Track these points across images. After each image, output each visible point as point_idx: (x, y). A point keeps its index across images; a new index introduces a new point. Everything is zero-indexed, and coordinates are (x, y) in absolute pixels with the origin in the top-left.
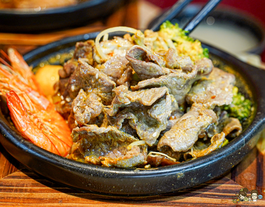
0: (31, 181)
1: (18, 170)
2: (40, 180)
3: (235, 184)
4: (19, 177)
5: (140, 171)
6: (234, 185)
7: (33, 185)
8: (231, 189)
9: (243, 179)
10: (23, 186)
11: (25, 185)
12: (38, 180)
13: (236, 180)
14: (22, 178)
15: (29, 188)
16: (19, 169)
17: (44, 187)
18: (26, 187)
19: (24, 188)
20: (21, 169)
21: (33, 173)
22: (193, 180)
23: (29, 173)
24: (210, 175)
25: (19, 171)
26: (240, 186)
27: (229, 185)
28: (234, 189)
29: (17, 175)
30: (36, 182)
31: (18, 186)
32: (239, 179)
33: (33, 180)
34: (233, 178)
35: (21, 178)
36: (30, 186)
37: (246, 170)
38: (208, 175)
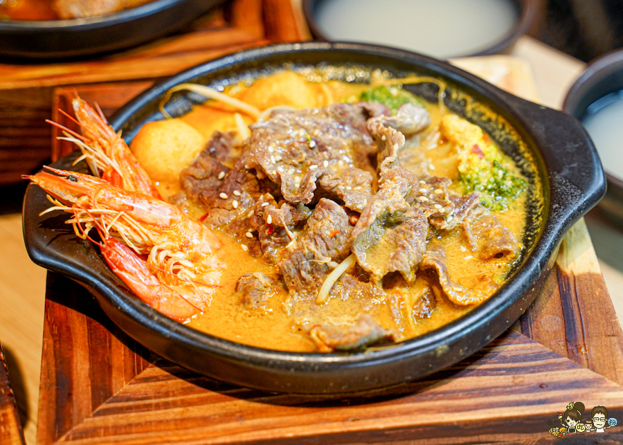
0: (178, 383)
1: (151, 365)
2: (194, 379)
3: (531, 342)
4: (156, 379)
5: (375, 352)
6: (528, 345)
7: (185, 391)
8: (525, 352)
9: (541, 330)
10: (167, 395)
11: (171, 394)
12: (189, 380)
13: (531, 334)
14: (163, 380)
15: (179, 398)
16: (151, 363)
17: (204, 392)
18: (174, 396)
19: (170, 399)
20: (155, 362)
21: (178, 367)
22: (462, 353)
23: (170, 368)
24: (488, 337)
25: (152, 367)
26: (539, 344)
27: (521, 345)
28: (529, 352)
29: (151, 375)
30: (189, 385)
31: (159, 397)
32: (536, 330)
33: (180, 380)
34: (525, 331)
35: (159, 380)
36: (181, 394)
37: (544, 311)
38: (486, 337)
